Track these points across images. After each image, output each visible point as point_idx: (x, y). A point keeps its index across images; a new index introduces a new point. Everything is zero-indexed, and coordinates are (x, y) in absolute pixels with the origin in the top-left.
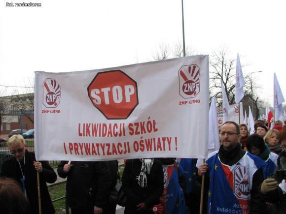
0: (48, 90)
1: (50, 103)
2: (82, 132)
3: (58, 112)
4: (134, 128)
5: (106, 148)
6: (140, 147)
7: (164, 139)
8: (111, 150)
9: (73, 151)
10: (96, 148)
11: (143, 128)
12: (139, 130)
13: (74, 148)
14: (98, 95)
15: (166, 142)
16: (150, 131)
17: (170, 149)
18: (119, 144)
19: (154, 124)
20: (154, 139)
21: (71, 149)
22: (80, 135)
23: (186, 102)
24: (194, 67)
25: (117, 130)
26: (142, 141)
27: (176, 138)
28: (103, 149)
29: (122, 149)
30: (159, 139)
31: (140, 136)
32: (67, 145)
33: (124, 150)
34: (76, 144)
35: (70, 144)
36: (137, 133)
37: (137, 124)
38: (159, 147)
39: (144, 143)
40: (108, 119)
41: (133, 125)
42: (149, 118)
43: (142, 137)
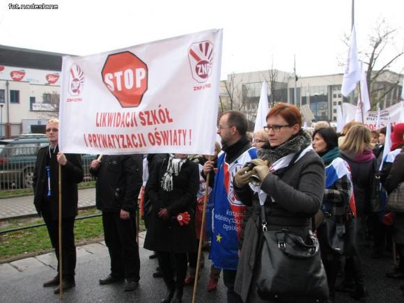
0: (73, 76)
1: (75, 91)
2: (99, 122)
3: (80, 100)
4: (145, 117)
5: (121, 140)
6: (156, 140)
7: (180, 131)
8: (126, 143)
9: (93, 143)
10: (111, 139)
11: (154, 118)
12: (151, 120)
13: (93, 139)
14: (111, 80)
15: (182, 135)
16: (164, 122)
17: (185, 144)
18: (133, 136)
19: (167, 113)
20: (171, 131)
21: (91, 141)
22: (98, 125)
23: (201, 87)
24: (207, 45)
25: (129, 120)
26: (157, 133)
27: (190, 131)
28: (118, 140)
29: (137, 141)
30: (175, 131)
31: (153, 126)
32: (87, 137)
33: (139, 143)
34: (94, 135)
35: (90, 135)
36: (150, 123)
37: (147, 113)
38: (175, 141)
39: (160, 136)
40: (123, 107)
41: (144, 113)
42: (160, 106)
43: (156, 129)
